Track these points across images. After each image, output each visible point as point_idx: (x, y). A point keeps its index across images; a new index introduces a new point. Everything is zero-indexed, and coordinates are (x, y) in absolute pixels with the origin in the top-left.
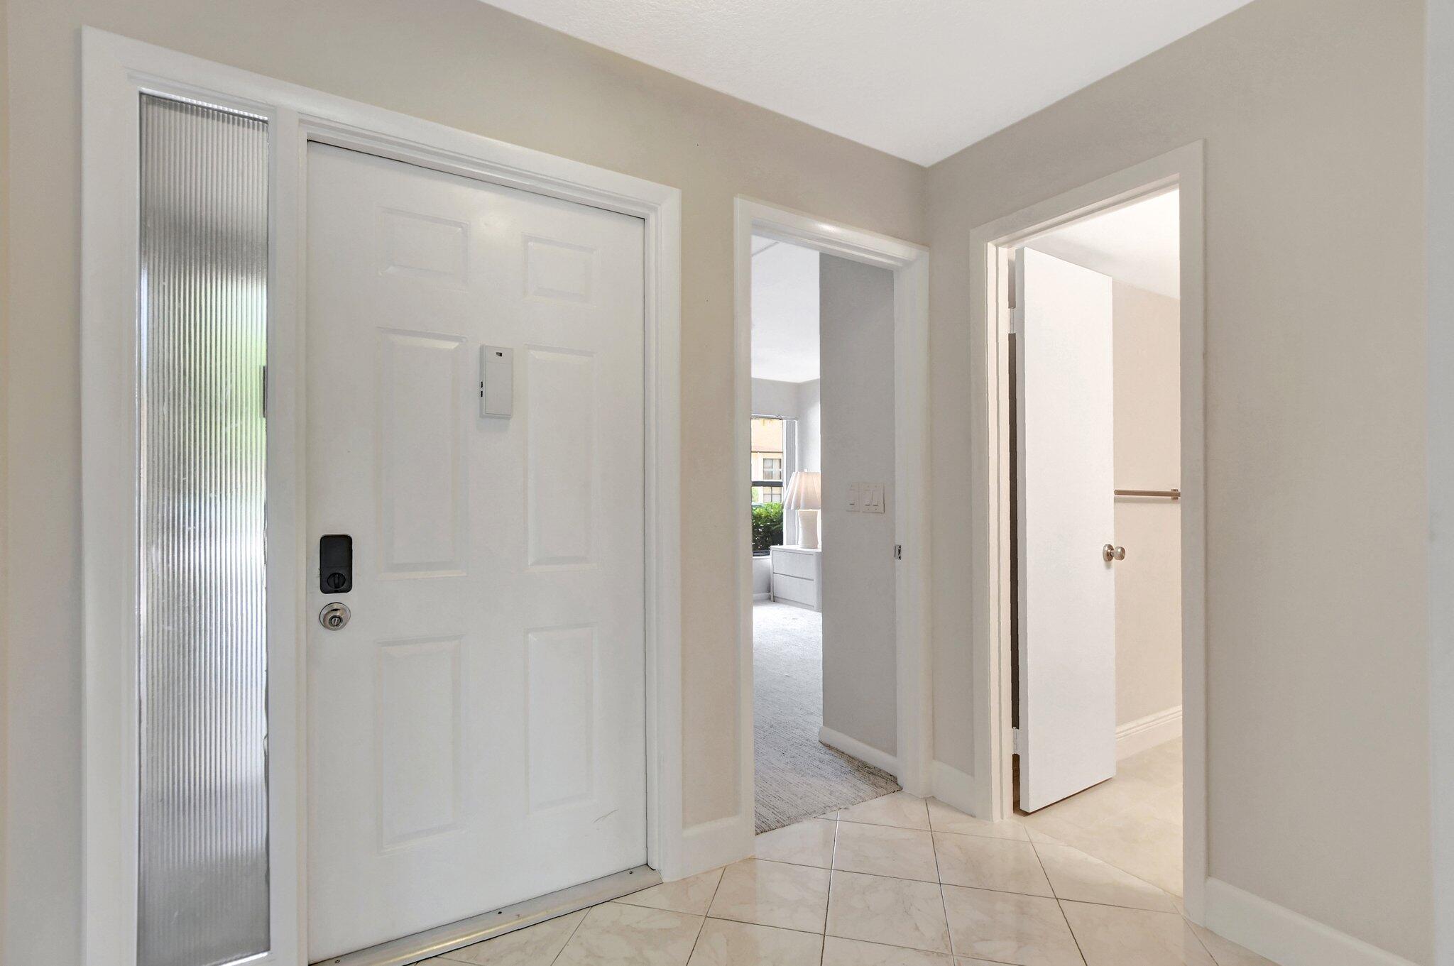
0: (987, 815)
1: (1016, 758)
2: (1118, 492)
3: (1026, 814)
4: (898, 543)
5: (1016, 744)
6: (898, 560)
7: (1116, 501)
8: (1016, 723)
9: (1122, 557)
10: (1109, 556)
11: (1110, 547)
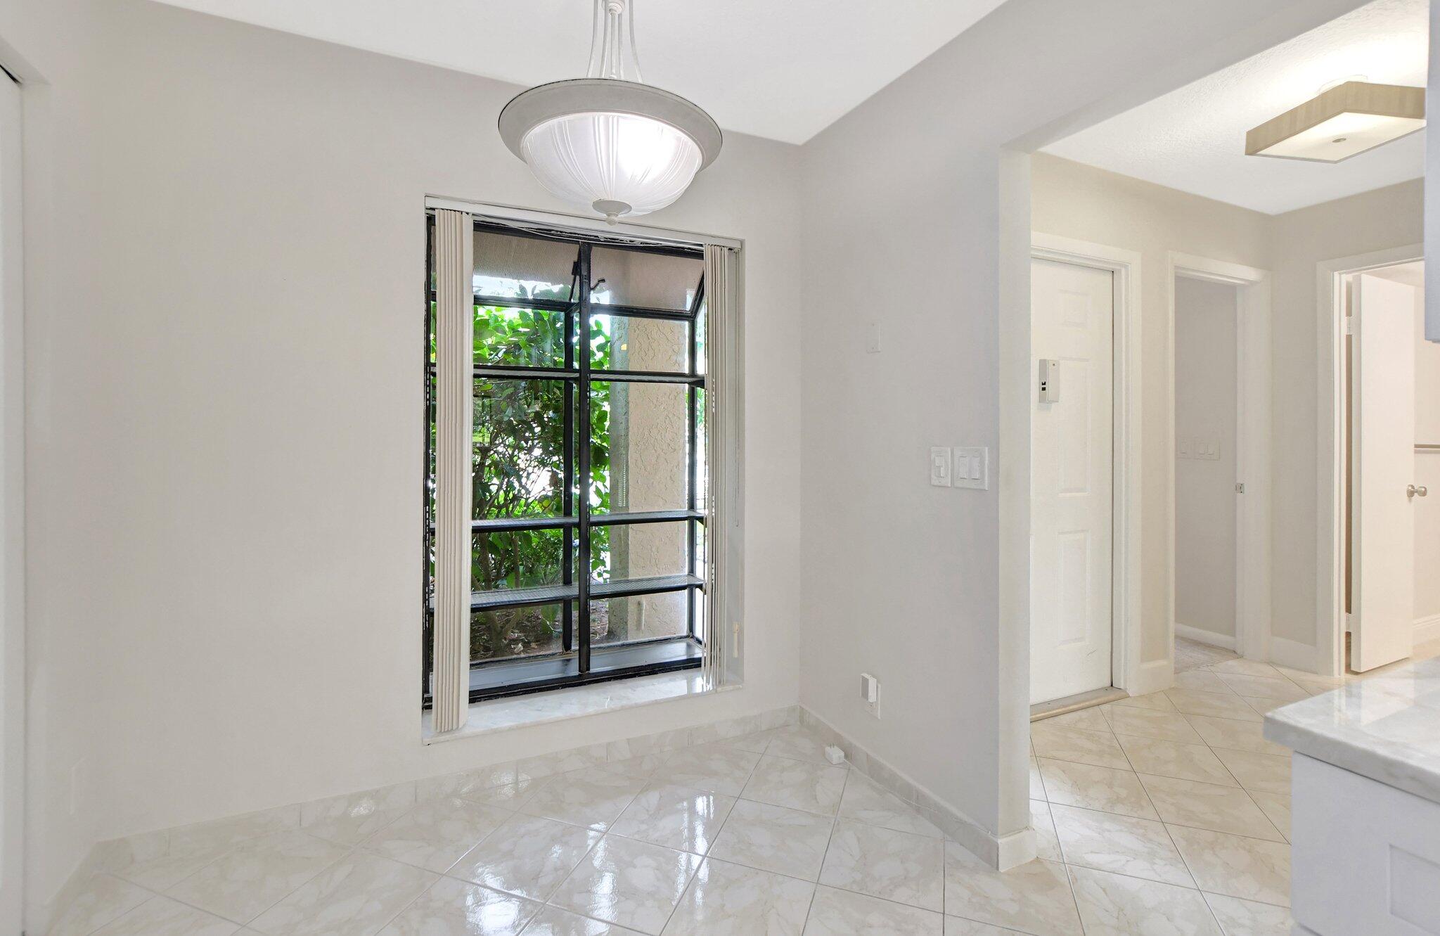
0: (1330, 672)
1: (1348, 635)
2: (1416, 446)
3: (1357, 673)
4: (1239, 481)
5: (1348, 625)
6: (1239, 495)
7: (1416, 452)
8: (1349, 610)
9: (1424, 494)
10: (1411, 494)
11: (1413, 487)
